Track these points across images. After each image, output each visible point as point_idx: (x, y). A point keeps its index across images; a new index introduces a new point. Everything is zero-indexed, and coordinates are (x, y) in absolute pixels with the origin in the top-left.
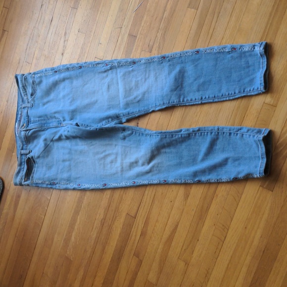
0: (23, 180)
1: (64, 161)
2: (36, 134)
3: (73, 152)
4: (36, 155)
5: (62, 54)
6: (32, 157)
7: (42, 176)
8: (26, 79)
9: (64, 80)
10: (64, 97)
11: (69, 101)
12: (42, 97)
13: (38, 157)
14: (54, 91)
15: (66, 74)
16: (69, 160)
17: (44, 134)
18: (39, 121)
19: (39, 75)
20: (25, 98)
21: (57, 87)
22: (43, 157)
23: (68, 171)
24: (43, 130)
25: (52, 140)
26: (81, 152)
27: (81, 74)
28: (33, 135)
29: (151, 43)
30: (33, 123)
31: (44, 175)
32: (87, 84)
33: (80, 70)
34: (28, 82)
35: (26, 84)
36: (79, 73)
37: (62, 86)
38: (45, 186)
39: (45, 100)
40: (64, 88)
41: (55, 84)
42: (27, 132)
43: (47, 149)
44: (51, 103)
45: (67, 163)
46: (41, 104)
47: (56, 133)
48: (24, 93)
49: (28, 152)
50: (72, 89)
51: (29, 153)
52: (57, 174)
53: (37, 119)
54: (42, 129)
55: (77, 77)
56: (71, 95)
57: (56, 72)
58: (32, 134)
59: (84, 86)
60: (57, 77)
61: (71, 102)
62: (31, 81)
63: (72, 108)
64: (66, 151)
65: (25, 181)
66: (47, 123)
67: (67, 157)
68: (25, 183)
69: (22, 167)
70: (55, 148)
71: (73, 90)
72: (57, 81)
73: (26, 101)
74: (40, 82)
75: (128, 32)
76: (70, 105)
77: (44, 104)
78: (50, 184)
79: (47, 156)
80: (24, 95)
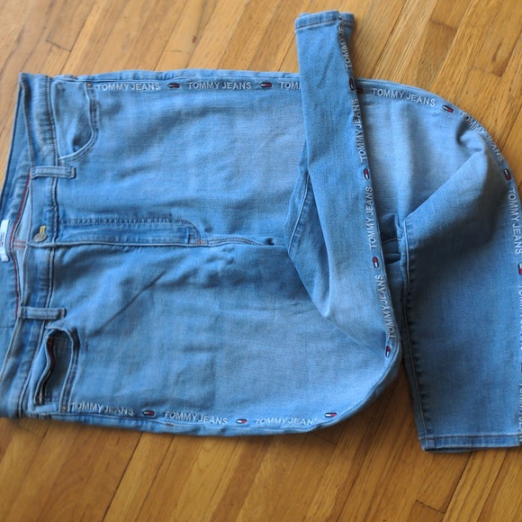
0: (31, 402)
1: (190, 349)
2: (87, 262)
3: (227, 326)
4: (90, 325)
5: (195, 40)
6: (75, 332)
7: (106, 391)
8: (60, 92)
9: (204, 112)
10: (202, 161)
11: (223, 174)
12: (118, 154)
13: (97, 333)
14: (161, 139)
15: (215, 97)
16: (211, 349)
17: (120, 263)
18: (99, 222)
19: (110, 87)
20: (46, 149)
21: (174, 131)
22: (115, 333)
23: (204, 381)
24: (115, 252)
25: (151, 285)
26: (259, 328)
27: (265, 104)
28: (78, 265)
29: (502, 54)
30: (75, 227)
31: (116, 390)
32: (283, 134)
33: (267, 93)
34: (66, 102)
35: (61, 108)
36: (261, 100)
37: (193, 129)
38: (113, 421)
39: (129, 163)
40: (202, 135)
41: (171, 122)
42: (59, 253)
43: (130, 310)
44: (151, 175)
45: (203, 358)
46: (110, 174)
47: (169, 264)
48: (44, 132)
49: (55, 313)
50: (234, 142)
51: (58, 317)
52: (165, 387)
53: (93, 216)
54: (111, 248)
55: (250, 110)
56: (229, 160)
57: (176, 85)
58: (74, 261)
59: (273, 139)
60: (178, 101)
61: (229, 178)
62: (79, 100)
63: (237, 195)
64: (204, 321)
65: (37, 404)
66: (130, 231)
67: (203, 338)
68: (39, 410)
69: (25, 358)
70: (159, 308)
71: (238, 144)
72: (179, 113)
73: (49, 159)
74: (116, 109)
75: (428, 13)
76: (228, 188)
77: (123, 175)
78: (136, 417)
79: (129, 332)
80: (45, 139)
